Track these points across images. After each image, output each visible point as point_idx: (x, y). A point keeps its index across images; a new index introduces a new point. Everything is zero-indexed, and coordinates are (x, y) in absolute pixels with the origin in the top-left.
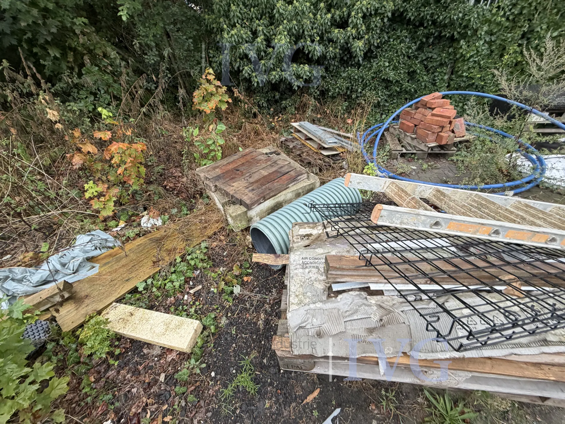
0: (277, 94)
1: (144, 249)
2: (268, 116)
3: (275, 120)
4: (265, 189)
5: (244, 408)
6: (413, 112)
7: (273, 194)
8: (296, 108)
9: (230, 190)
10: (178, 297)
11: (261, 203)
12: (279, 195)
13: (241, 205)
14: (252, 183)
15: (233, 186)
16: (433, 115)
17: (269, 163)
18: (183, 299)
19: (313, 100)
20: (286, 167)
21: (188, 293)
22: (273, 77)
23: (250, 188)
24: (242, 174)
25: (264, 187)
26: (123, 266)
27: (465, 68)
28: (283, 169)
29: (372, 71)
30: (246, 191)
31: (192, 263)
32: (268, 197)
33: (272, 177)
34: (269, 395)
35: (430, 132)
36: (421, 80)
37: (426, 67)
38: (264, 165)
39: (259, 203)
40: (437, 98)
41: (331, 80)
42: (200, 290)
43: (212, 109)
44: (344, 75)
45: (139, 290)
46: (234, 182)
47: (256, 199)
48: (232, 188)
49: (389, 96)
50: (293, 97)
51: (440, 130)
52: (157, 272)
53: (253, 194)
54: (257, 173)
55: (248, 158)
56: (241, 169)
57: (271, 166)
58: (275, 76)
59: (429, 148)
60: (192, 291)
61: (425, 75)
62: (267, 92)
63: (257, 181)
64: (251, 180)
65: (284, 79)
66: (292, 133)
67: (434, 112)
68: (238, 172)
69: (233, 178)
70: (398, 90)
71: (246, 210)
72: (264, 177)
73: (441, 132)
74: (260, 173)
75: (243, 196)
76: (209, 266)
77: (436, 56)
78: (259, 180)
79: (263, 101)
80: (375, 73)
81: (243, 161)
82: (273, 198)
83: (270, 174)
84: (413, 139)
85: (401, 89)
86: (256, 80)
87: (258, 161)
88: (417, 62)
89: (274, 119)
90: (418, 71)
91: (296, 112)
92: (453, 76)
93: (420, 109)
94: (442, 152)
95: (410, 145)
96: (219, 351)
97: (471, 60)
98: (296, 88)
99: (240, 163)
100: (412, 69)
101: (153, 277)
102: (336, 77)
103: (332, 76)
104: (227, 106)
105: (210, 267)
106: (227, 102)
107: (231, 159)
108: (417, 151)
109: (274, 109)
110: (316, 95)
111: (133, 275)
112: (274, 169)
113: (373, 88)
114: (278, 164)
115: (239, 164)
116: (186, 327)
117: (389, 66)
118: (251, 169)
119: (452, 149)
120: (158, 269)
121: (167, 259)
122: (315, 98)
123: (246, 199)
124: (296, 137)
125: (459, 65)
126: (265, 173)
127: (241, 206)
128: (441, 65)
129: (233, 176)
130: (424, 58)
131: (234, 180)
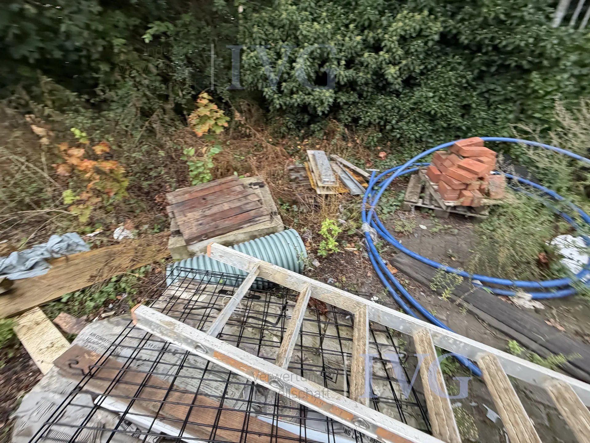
1: (94, 261)
2: (297, 138)
6: (444, 157)
7: (220, 232)
8: (325, 133)
9: (180, 220)
10: (89, 317)
11: (203, 240)
12: (228, 234)
14: (207, 216)
15: (186, 216)
16: (460, 167)
17: (239, 196)
19: (342, 127)
20: (252, 204)
21: (100, 316)
23: (200, 222)
25: (213, 224)
29: (412, 101)
30: (194, 224)
32: (212, 235)
33: (230, 213)
35: (449, 188)
37: (488, 100)
38: (233, 198)
39: (200, 239)
40: (476, 145)
44: (378, 103)
45: (62, 300)
47: (196, 235)
48: (184, 218)
51: (463, 187)
52: (88, 287)
53: (197, 230)
54: (218, 206)
55: (225, 186)
56: (209, 198)
57: (239, 200)
58: (297, 100)
60: (103, 315)
63: (211, 215)
64: (208, 213)
65: (307, 103)
66: (306, 161)
67: (461, 163)
68: (203, 201)
70: (445, 125)
71: (185, 243)
72: (222, 212)
73: (465, 189)
74: (223, 206)
75: (187, 229)
77: (499, 89)
78: (216, 214)
80: (415, 104)
81: (217, 189)
82: (219, 237)
83: (230, 210)
87: (230, 193)
91: (325, 137)
93: (452, 155)
94: (468, 214)
98: (320, 114)
102: (371, 104)
104: (222, 131)
106: (223, 126)
108: (436, 206)
109: (305, 132)
110: (346, 121)
111: (68, 284)
112: (239, 204)
113: (412, 120)
114: (246, 200)
115: (211, 192)
118: (218, 199)
119: (482, 213)
120: (91, 284)
121: (105, 275)
122: (344, 125)
123: (187, 234)
124: (307, 166)
125: (530, 102)
126: (227, 207)
129: (195, 205)
130: (484, 90)
131: (192, 210)
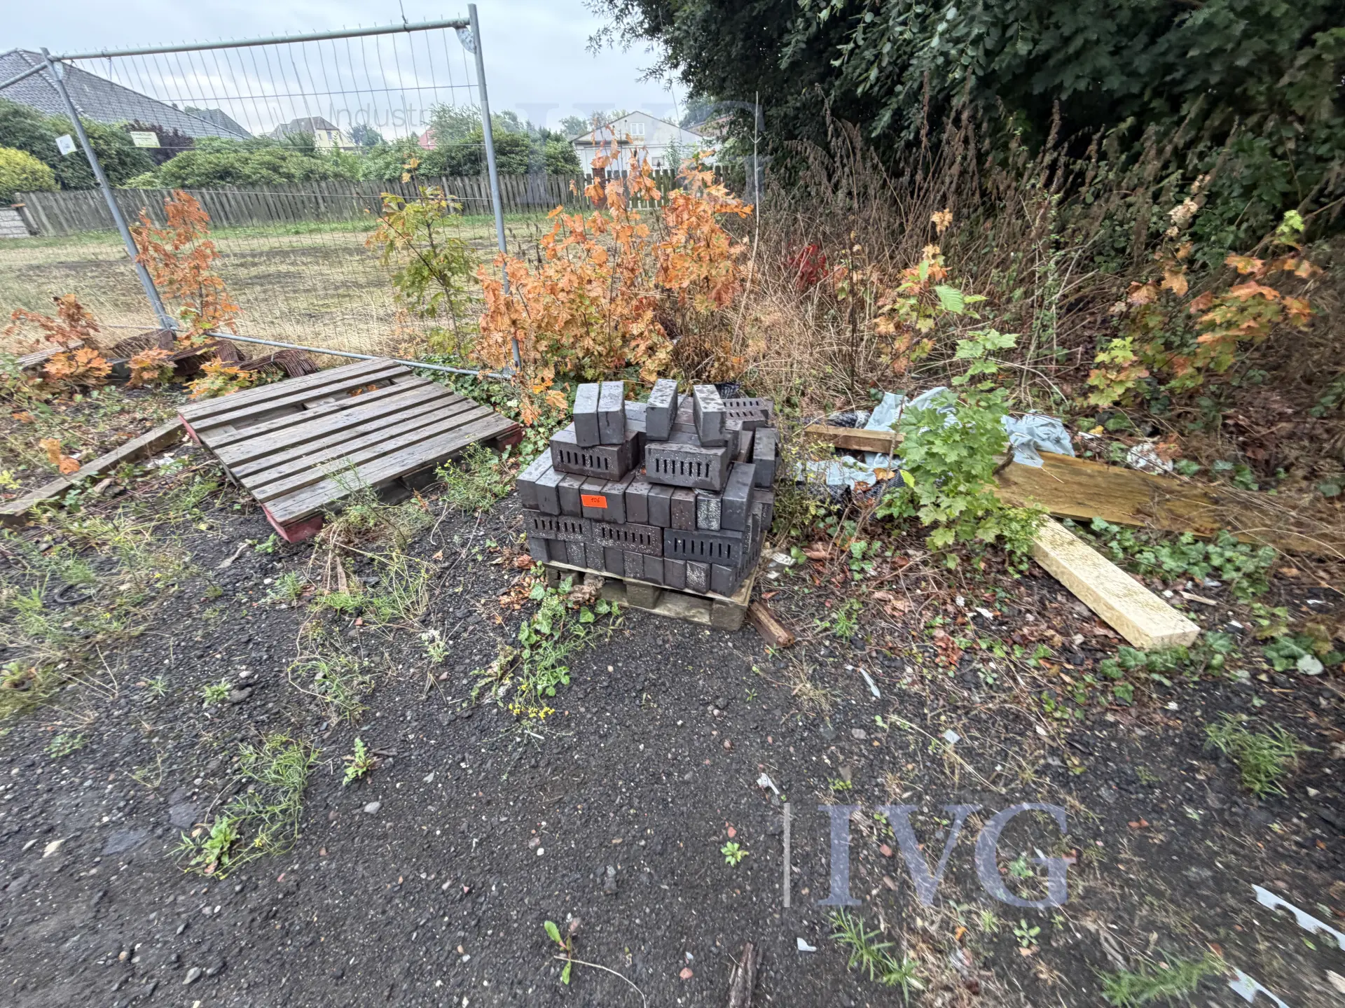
5: (1215, 784)
18: (1161, 591)
21: (1176, 592)
31: (1217, 562)
34: (1291, 827)
42: (1207, 605)
45: (1093, 527)
52: (1134, 527)
60: (1186, 595)
76: (1251, 590)
101: (1124, 527)
111: (1092, 503)
120: (1139, 524)
121: (1166, 523)
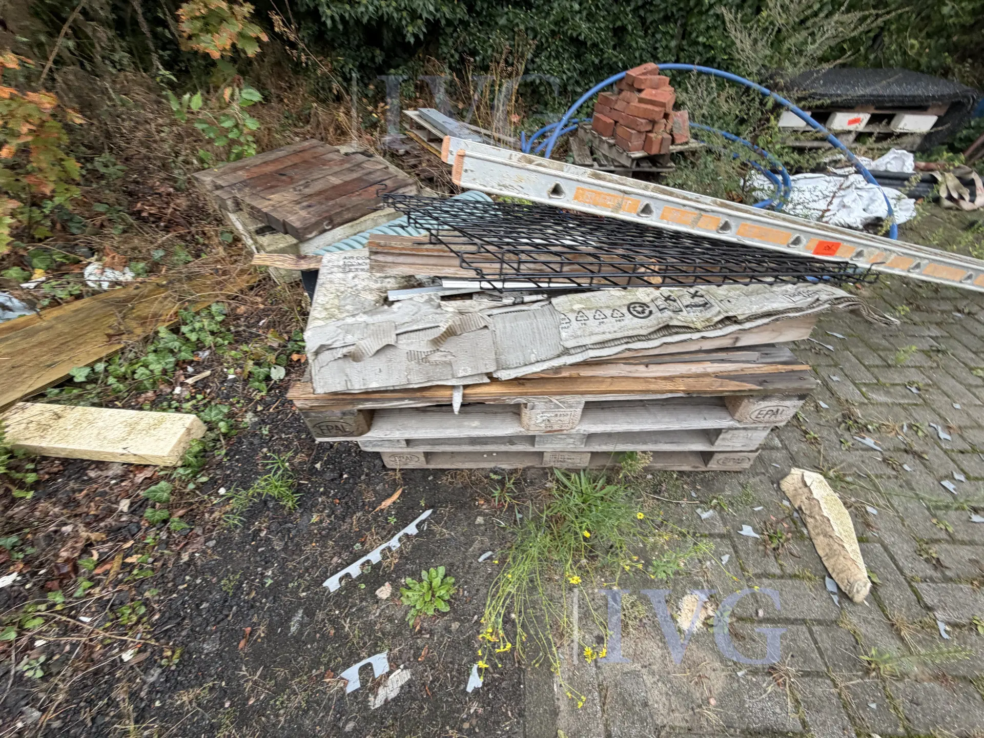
0: (378, 52)
1: (88, 316)
2: (365, 100)
3: (379, 110)
4: (334, 205)
5: (273, 527)
6: (614, 98)
7: (350, 215)
8: (416, 86)
9: (264, 206)
10: (161, 391)
11: (325, 231)
12: (362, 219)
13: (286, 233)
14: (311, 196)
15: (269, 200)
16: (641, 100)
17: (347, 165)
18: (171, 393)
19: (448, 71)
20: (378, 173)
21: (182, 384)
22: (363, 9)
23: (305, 204)
24: (292, 180)
25: (331, 203)
26: (41, 344)
27: (702, 26)
28: (372, 176)
29: (552, 18)
30: (297, 208)
31: (193, 337)
32: (339, 220)
33: (349, 187)
34: (320, 507)
35: (633, 132)
36: (634, 45)
37: (643, 20)
38: (337, 169)
39: (321, 229)
40: (651, 72)
41: (479, 31)
42: (207, 377)
43: (225, 50)
44: (502, 21)
45: (76, 380)
46: (273, 194)
47: (313, 220)
48: (267, 203)
49: (582, 73)
50: (411, 64)
51: (649, 128)
52: (116, 352)
53: (309, 213)
54: (321, 181)
55: (307, 156)
56: (291, 173)
57: (351, 170)
58: (367, 8)
59: (633, 160)
60: (190, 381)
61: (640, 37)
62: (358, 47)
63: (320, 193)
64: (307, 191)
65: (386, 17)
66: (406, 129)
67: (643, 95)
68: (284, 178)
69: (272, 187)
70: (597, 61)
71: (295, 241)
72: (335, 187)
73: (650, 131)
74: (328, 181)
75: (289, 215)
76: (226, 342)
78: (325, 191)
79: (351, 66)
80: (556, 23)
81: (296, 160)
82: (350, 224)
83: (346, 183)
84: (611, 146)
85: (601, 62)
86: (329, 12)
87: (325, 162)
88: (628, 9)
89: (376, 107)
90: (630, 28)
91: (418, 94)
92: (684, 42)
93: (624, 93)
94: (654, 169)
95: (606, 157)
96: (237, 461)
97: (711, 12)
98: (412, 40)
99: (290, 163)
100: (619, 23)
101: (109, 360)
102: (489, 25)
103: (481, 23)
104: (259, 50)
105: (230, 343)
106: (258, 39)
107: (272, 156)
108: (616, 166)
109: (376, 87)
110: (452, 60)
111: (63, 357)
112: (355, 175)
113: (553, 53)
114: (363, 169)
115: (286, 165)
116: (169, 425)
117: (580, 12)
118: (311, 173)
119: (669, 165)
120: (118, 347)
121: (139, 331)
122: (450, 67)
123: (294, 220)
124: (413, 136)
125: (694, 21)
126: (335, 181)
127: (287, 236)
128: (667, 19)
129: (273, 183)
131: (273, 190)
